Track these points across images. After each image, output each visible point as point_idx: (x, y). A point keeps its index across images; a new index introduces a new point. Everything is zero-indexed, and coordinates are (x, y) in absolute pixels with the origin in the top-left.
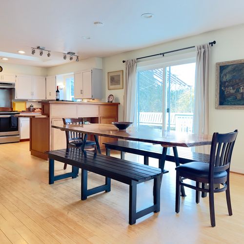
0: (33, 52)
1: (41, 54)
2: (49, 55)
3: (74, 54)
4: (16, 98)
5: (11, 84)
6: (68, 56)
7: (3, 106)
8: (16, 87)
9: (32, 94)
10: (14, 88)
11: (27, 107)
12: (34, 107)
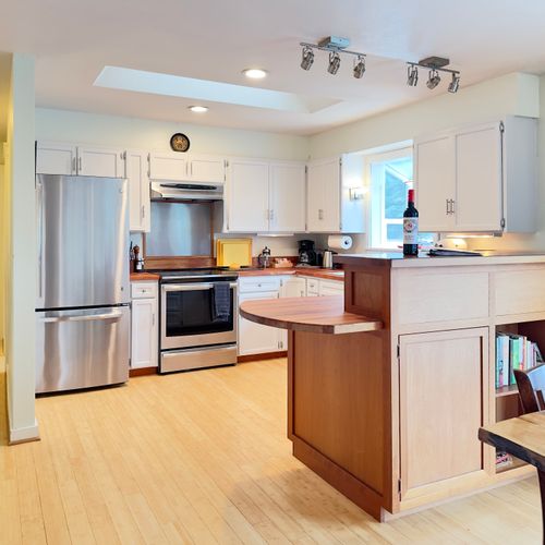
0: (307, 61)
1: (334, 65)
2: (359, 71)
3: (446, 62)
4: (225, 230)
5: (214, 188)
6: (424, 74)
7: (188, 254)
8: (227, 198)
9: (270, 216)
10: (222, 201)
11: (255, 255)
12: (272, 255)
